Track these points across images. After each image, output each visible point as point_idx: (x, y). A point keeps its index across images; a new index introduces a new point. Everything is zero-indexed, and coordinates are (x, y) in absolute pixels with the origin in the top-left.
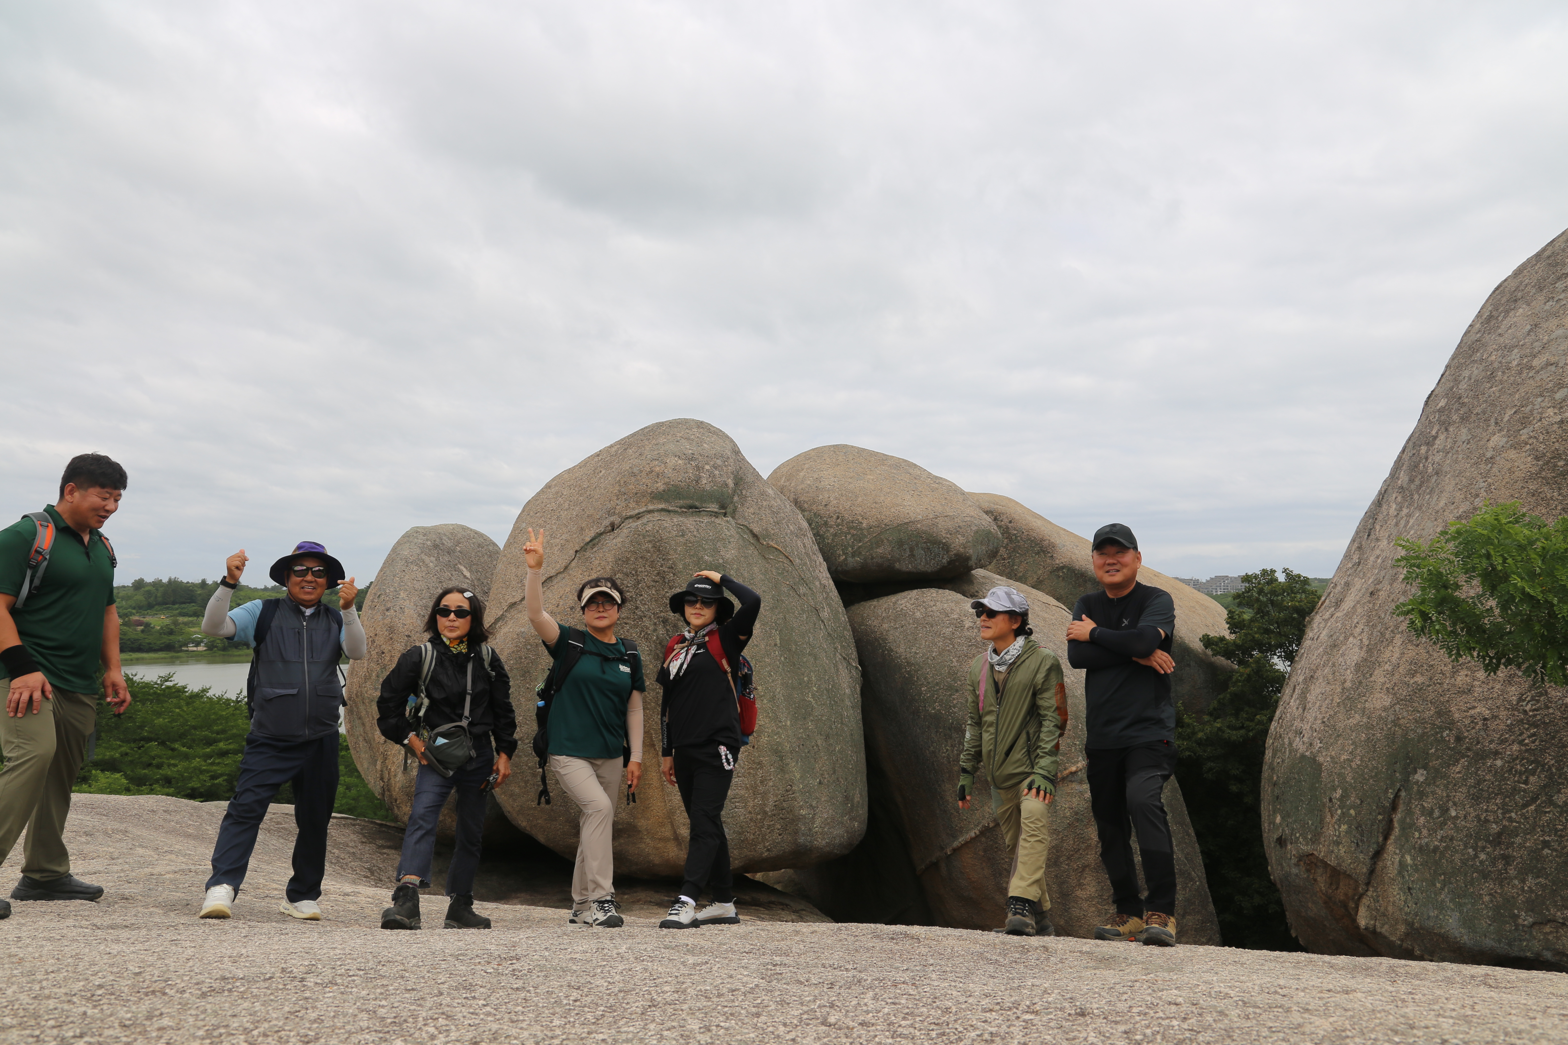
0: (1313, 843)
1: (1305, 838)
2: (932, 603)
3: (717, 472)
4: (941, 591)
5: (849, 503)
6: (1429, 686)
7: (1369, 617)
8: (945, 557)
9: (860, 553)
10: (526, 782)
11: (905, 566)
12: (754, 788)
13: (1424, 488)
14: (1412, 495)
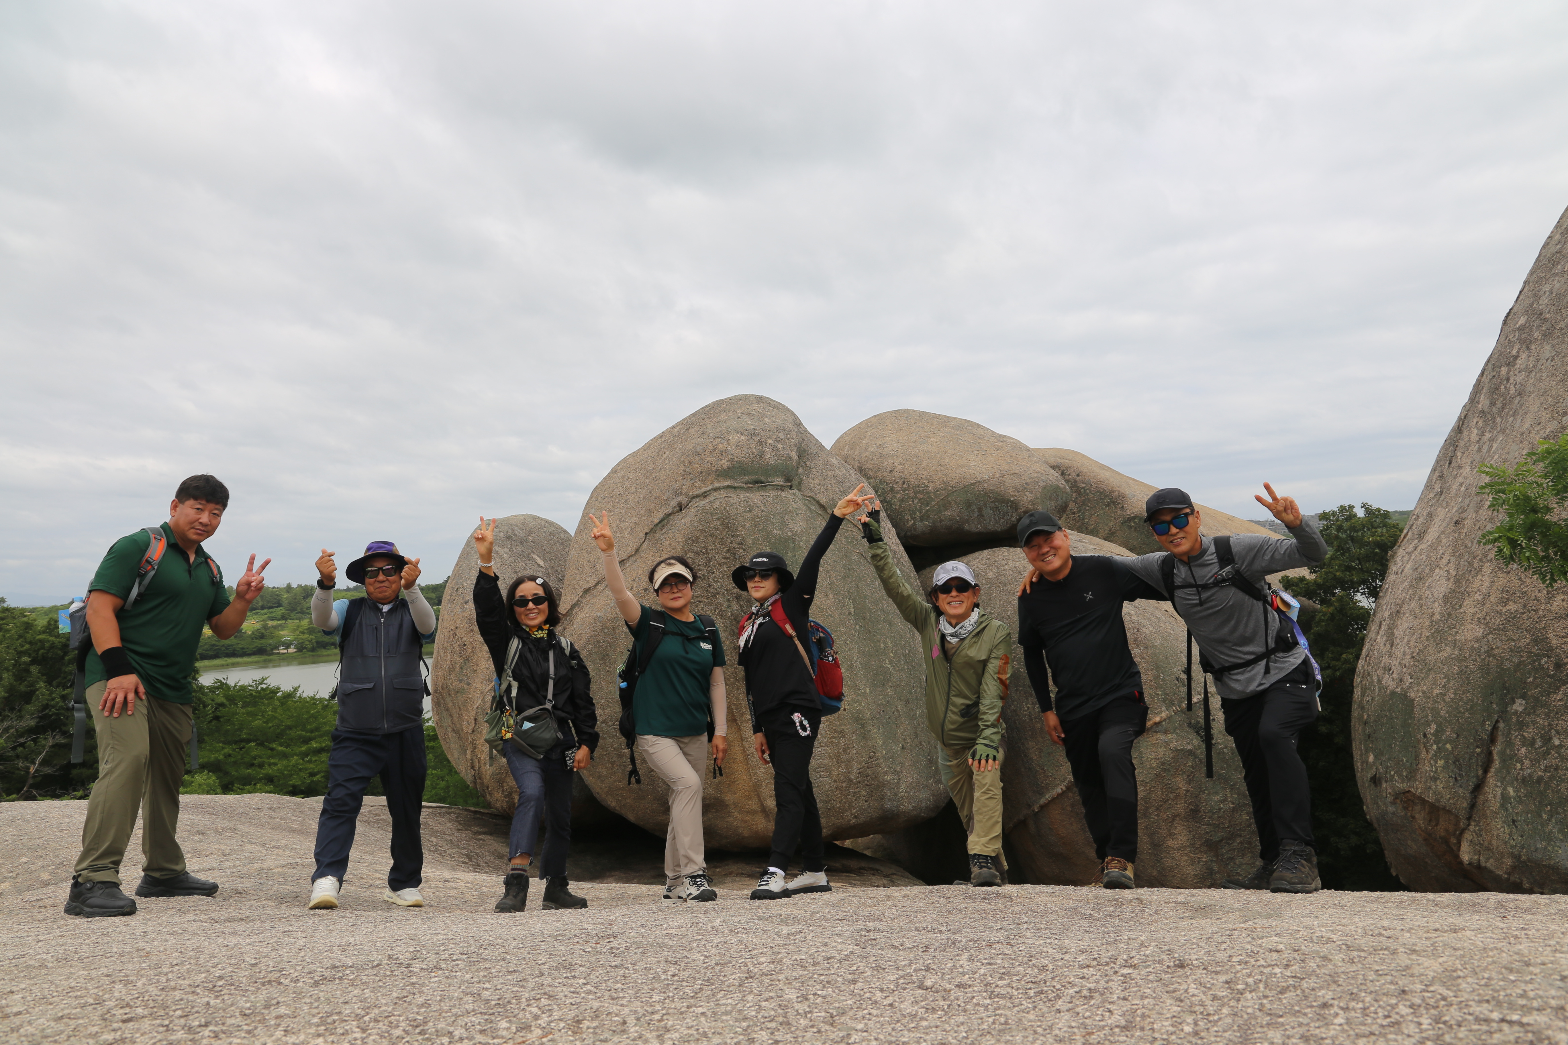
0: (1409, 780)
1: (1400, 776)
2: (1004, 562)
3: (780, 446)
4: (1012, 549)
5: (914, 468)
6: (1523, 613)
7: (1455, 547)
8: (1014, 515)
9: (929, 517)
10: (613, 763)
11: (975, 527)
12: (837, 758)
13: (1506, 411)
14: (1494, 418)
